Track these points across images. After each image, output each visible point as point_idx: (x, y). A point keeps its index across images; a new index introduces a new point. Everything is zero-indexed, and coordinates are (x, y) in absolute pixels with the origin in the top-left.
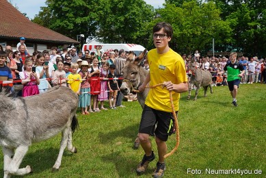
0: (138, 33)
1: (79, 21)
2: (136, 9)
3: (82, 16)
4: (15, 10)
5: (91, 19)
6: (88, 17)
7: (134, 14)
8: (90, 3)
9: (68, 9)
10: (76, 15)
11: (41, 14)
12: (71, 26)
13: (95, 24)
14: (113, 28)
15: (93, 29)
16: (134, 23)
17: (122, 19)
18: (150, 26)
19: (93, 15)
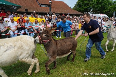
0: (106, 10)
1: (85, 8)
2: (106, 2)
3: (87, 6)
4: (68, 6)
5: (90, 7)
6: (89, 6)
7: (105, 4)
8: (89, 2)
9: (82, 4)
10: (85, 6)
11: (75, 6)
12: (83, 9)
13: (91, 8)
14: (97, 9)
15: (90, 10)
16: (105, 7)
17: (100, 6)
18: (111, 8)
19: (90, 5)
